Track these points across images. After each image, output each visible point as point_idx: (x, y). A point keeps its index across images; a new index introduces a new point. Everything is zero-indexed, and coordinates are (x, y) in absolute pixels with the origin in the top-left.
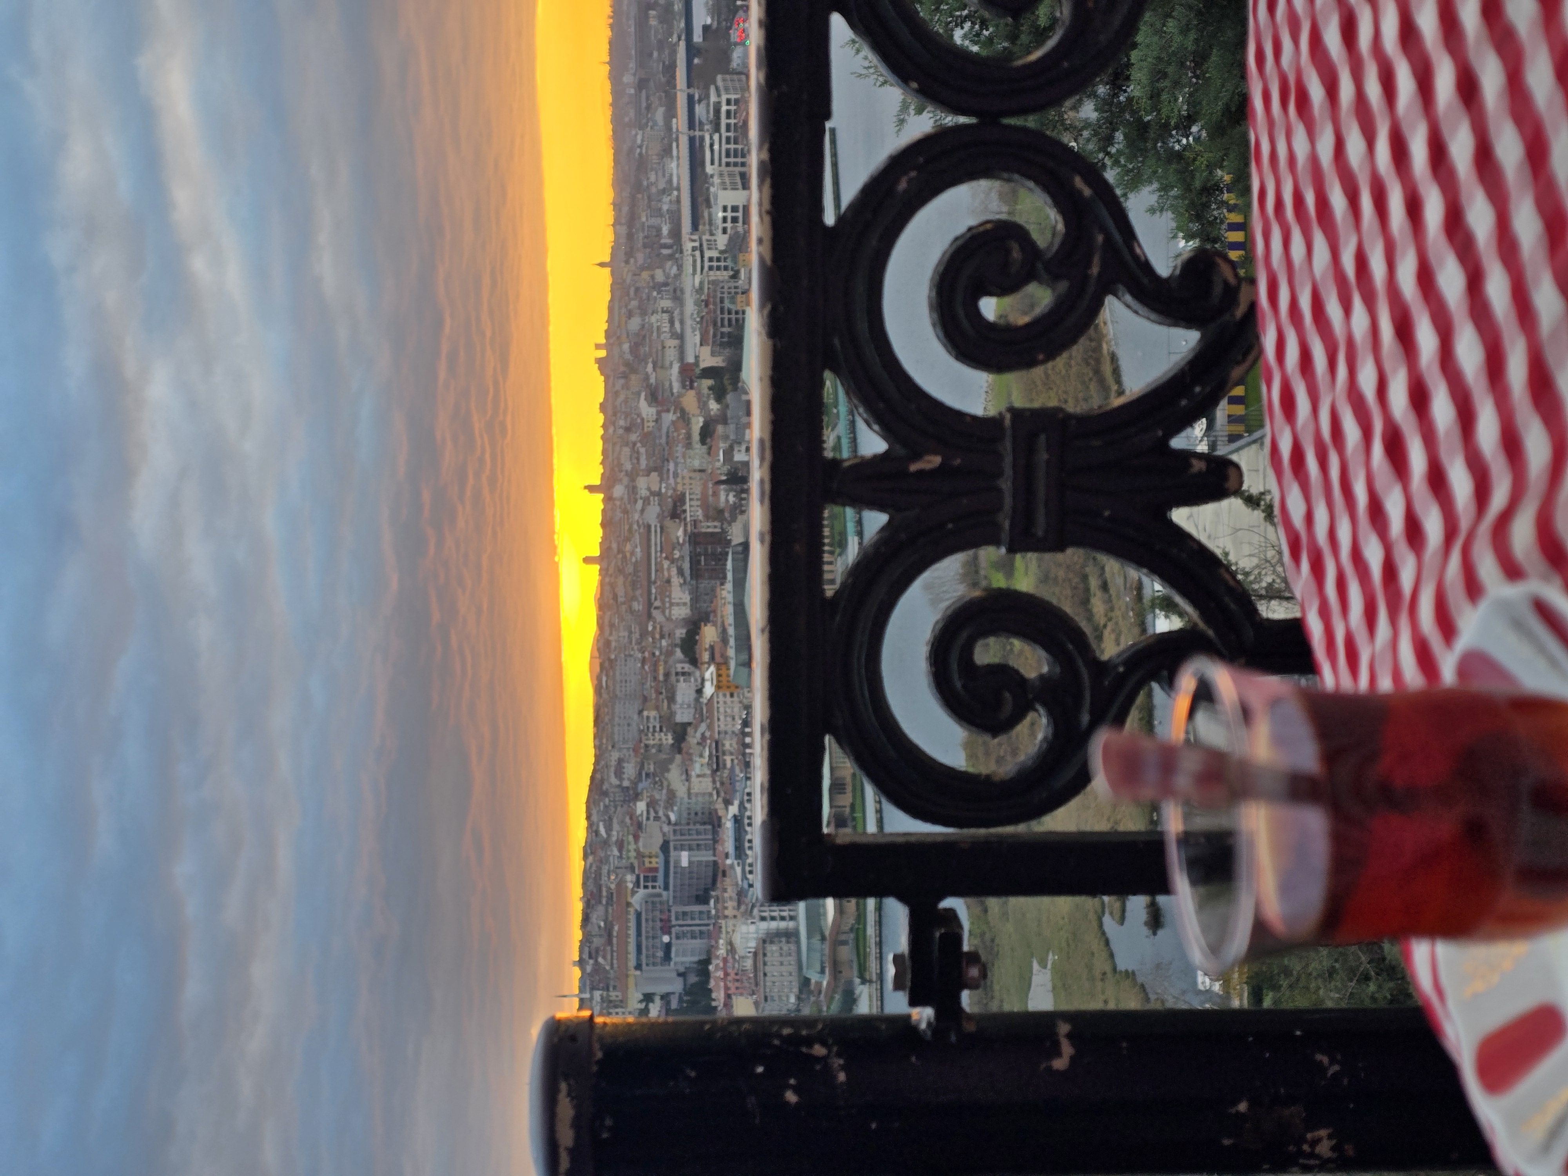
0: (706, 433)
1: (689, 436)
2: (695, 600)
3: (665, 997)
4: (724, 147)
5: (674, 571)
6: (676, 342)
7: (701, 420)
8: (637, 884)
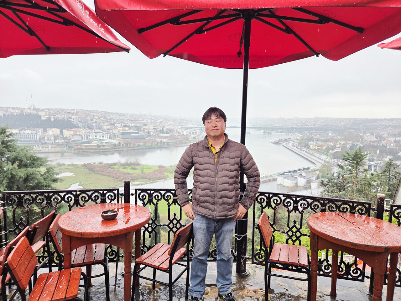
0: (155, 129)
1: (155, 127)
2: (132, 127)
3: (74, 121)
5: (136, 124)
6: (168, 125)
7: (157, 128)
8: (91, 118)
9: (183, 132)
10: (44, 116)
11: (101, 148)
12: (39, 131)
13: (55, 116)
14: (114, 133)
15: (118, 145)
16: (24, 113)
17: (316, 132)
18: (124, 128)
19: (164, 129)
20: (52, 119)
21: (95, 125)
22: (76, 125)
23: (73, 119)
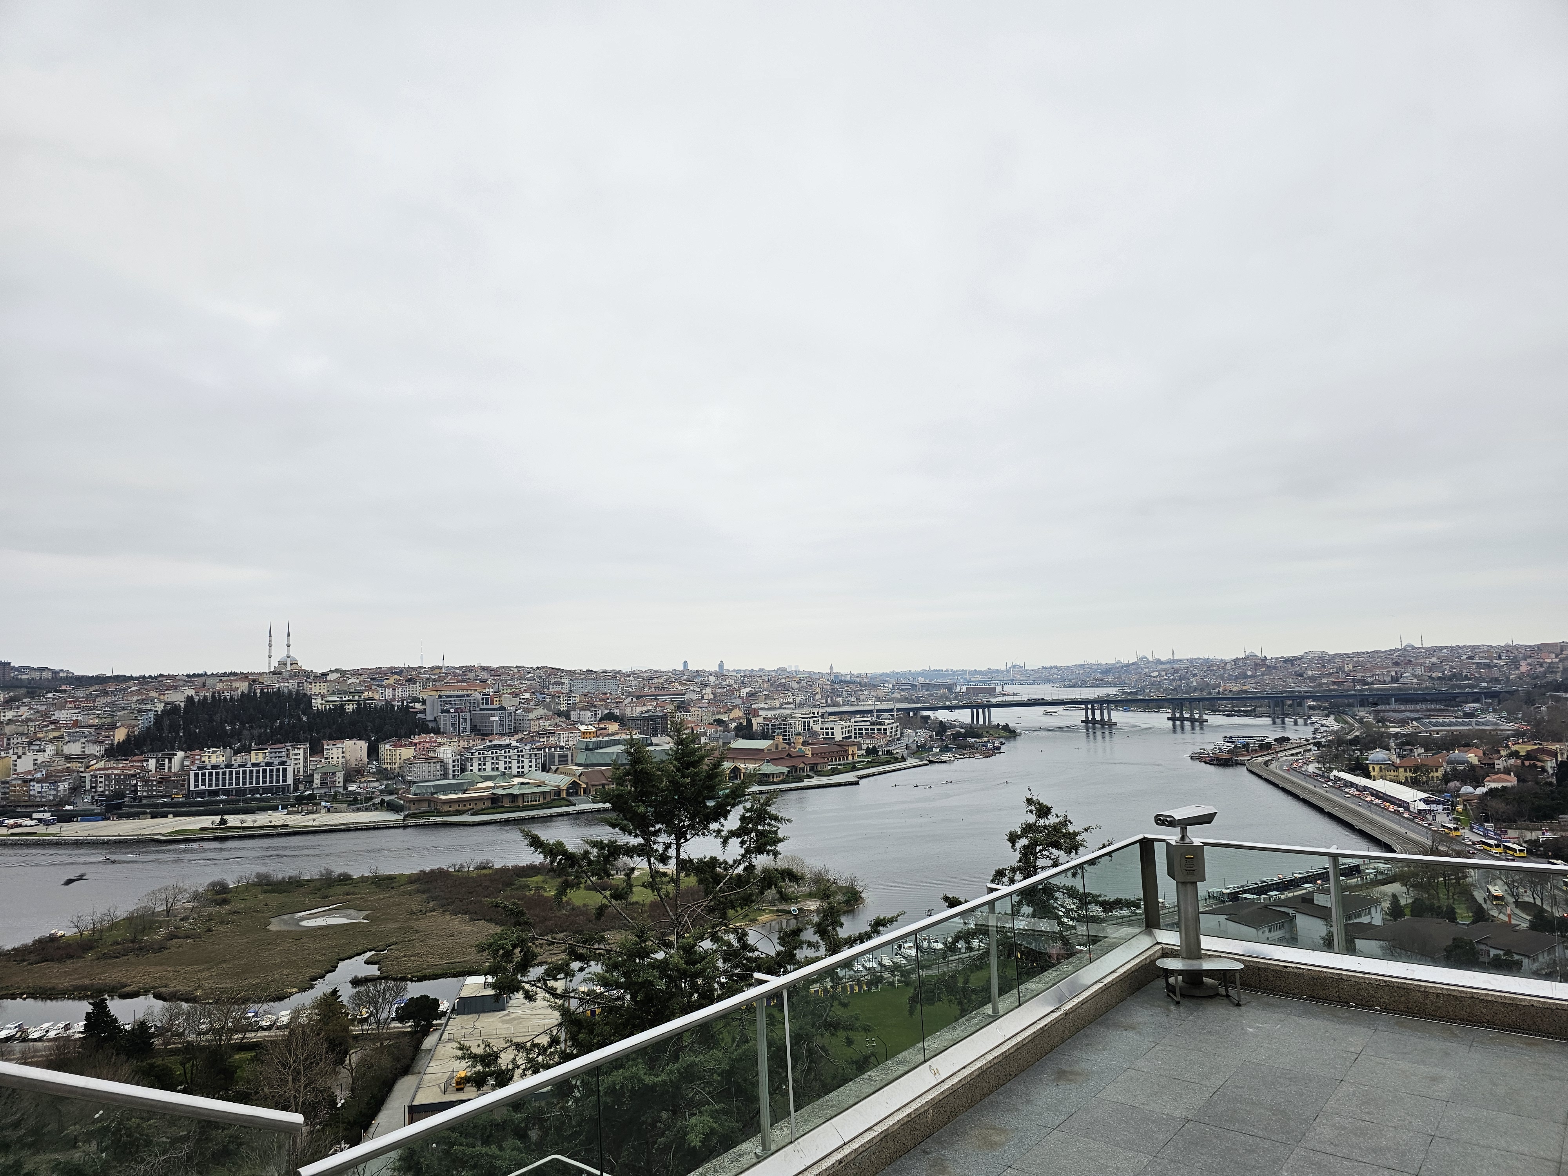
0: (719, 722)
1: (719, 713)
2: (633, 719)
4: (864, 727)
5: (649, 708)
7: (727, 719)
9: (830, 731)
10: (323, 697)
11: (503, 807)
12: (296, 752)
13: (361, 692)
14: (562, 748)
15: (568, 794)
16: (258, 691)
17: (1403, 707)
18: (602, 726)
19: (755, 721)
20: (350, 708)
21: (497, 718)
22: (430, 725)
23: (424, 702)
